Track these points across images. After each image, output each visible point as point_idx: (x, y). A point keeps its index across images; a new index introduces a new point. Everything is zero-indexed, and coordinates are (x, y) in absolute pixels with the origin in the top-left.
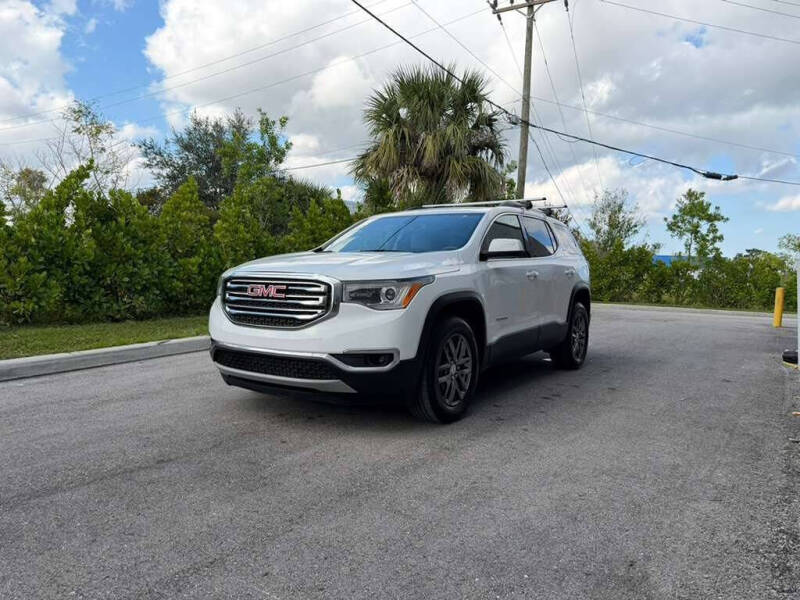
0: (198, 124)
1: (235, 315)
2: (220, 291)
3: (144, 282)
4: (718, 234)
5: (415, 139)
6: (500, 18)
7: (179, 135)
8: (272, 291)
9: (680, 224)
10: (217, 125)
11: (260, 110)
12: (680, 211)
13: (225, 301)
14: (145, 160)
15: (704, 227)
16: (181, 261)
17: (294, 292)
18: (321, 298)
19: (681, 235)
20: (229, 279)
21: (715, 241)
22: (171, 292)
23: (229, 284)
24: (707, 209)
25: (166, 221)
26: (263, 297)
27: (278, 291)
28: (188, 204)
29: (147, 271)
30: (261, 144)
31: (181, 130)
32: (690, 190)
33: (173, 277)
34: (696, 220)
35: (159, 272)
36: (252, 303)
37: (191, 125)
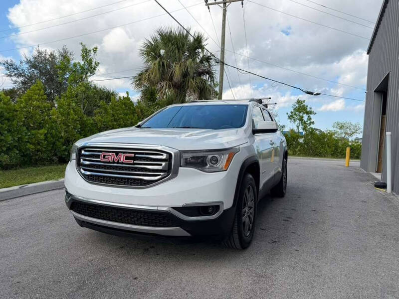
0: (40, 53)
1: (88, 176)
2: (74, 156)
3: (9, 145)
4: (312, 121)
5: (169, 66)
6: (209, 8)
7: (29, 59)
8: (122, 158)
9: (294, 116)
10: (51, 54)
11: (82, 44)
12: (294, 110)
13: (79, 165)
14: (8, 72)
15: (305, 117)
16: (33, 132)
17: (141, 159)
18: (164, 164)
19: (295, 121)
20: (83, 148)
21: (310, 124)
22: (26, 151)
23: (83, 152)
24: (307, 109)
25: (21, 107)
26: (114, 162)
27: (127, 158)
28: (37, 97)
29: (10, 138)
30: (82, 63)
31: (30, 57)
32: (298, 100)
33: (28, 142)
34: (301, 114)
35: (19, 138)
36: (104, 167)
37: (35, 53)
